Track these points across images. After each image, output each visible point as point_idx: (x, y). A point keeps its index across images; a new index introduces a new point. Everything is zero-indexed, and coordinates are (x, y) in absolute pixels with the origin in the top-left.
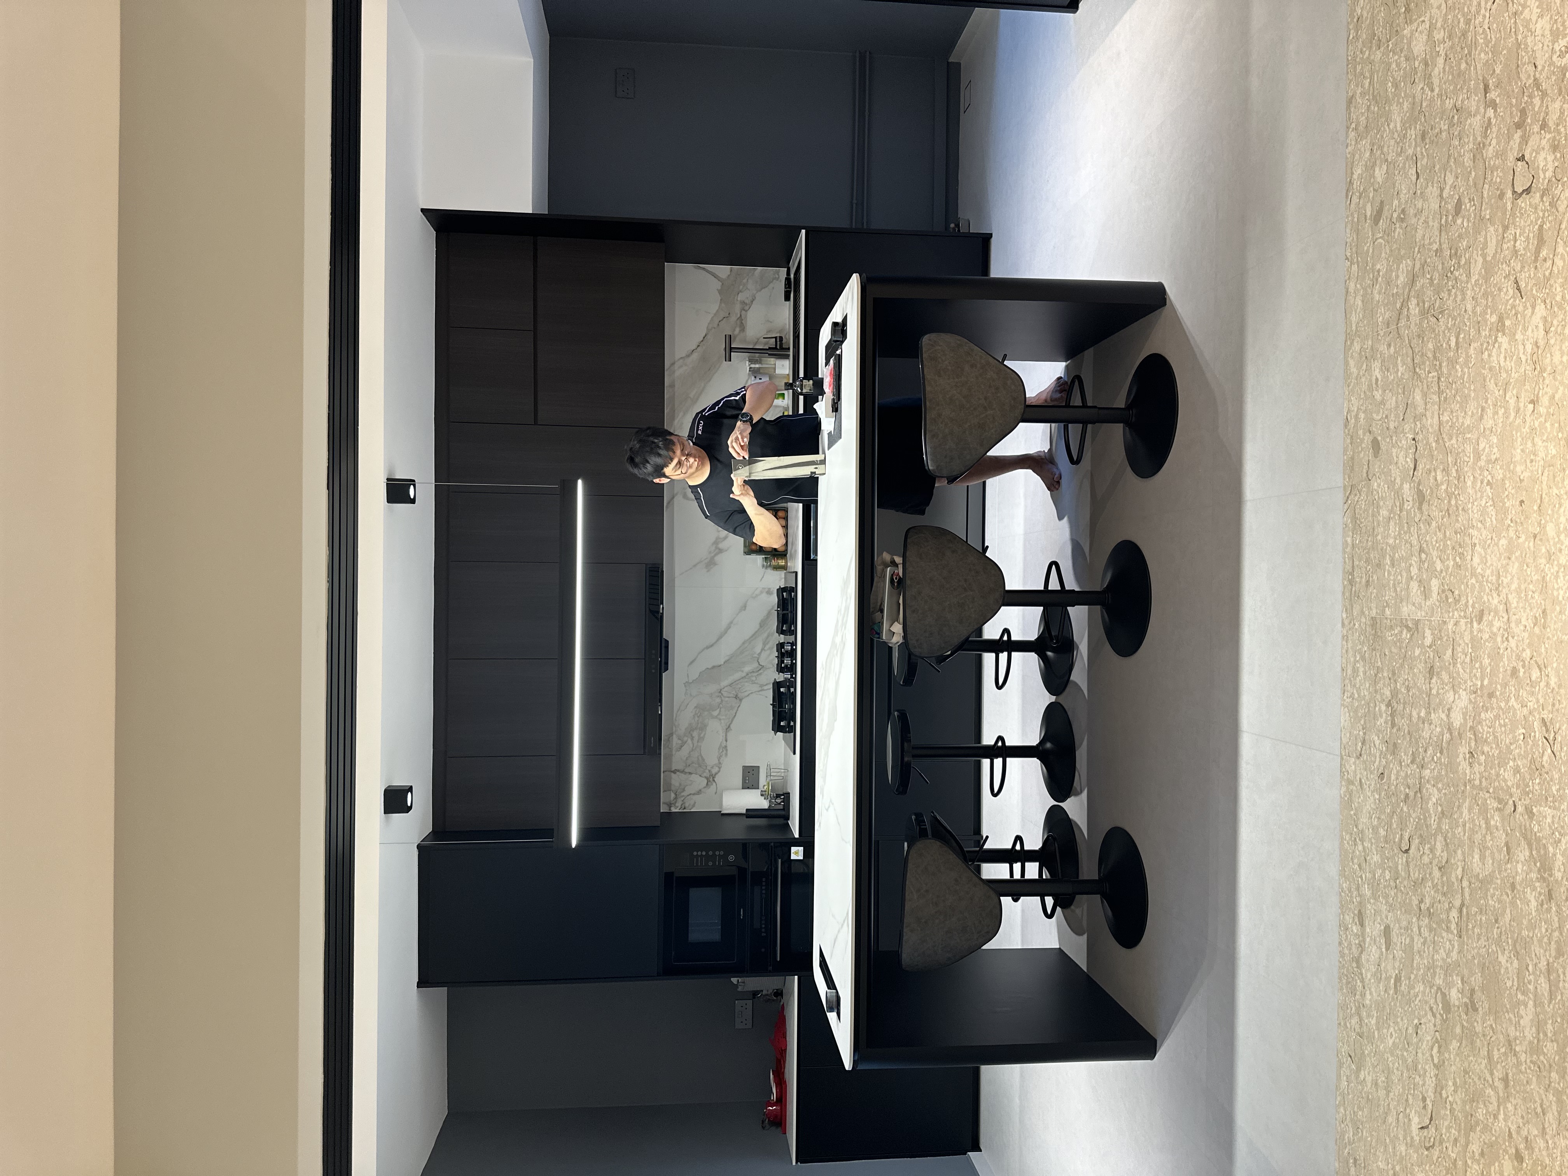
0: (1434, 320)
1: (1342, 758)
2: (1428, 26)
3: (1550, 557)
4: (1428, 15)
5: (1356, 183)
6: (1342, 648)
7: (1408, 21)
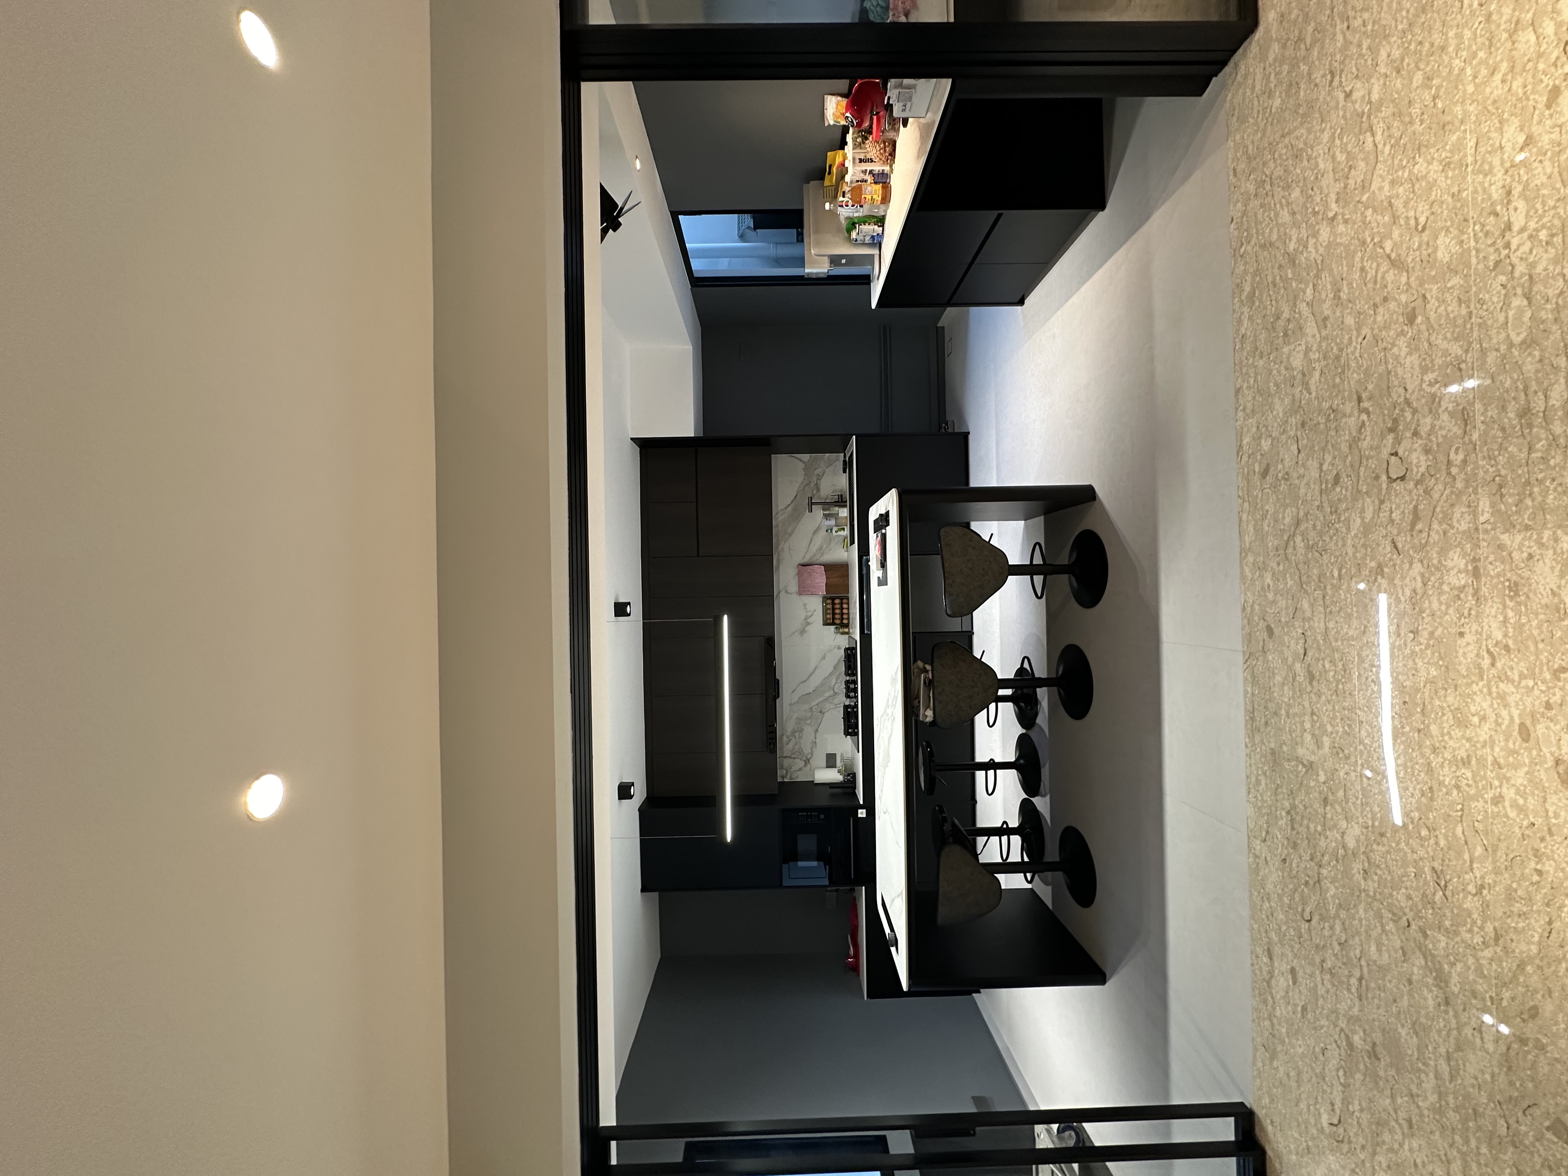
0: (1317, 554)
1: (1249, 838)
2: (1304, 348)
3: (1434, 750)
4: (1304, 340)
5: (1246, 448)
6: (1246, 762)
7: (1287, 343)
